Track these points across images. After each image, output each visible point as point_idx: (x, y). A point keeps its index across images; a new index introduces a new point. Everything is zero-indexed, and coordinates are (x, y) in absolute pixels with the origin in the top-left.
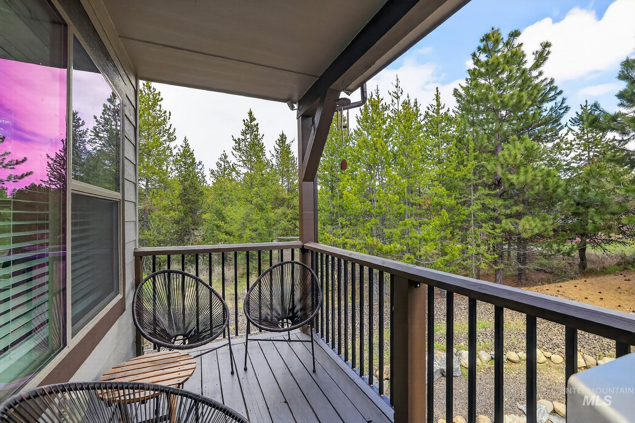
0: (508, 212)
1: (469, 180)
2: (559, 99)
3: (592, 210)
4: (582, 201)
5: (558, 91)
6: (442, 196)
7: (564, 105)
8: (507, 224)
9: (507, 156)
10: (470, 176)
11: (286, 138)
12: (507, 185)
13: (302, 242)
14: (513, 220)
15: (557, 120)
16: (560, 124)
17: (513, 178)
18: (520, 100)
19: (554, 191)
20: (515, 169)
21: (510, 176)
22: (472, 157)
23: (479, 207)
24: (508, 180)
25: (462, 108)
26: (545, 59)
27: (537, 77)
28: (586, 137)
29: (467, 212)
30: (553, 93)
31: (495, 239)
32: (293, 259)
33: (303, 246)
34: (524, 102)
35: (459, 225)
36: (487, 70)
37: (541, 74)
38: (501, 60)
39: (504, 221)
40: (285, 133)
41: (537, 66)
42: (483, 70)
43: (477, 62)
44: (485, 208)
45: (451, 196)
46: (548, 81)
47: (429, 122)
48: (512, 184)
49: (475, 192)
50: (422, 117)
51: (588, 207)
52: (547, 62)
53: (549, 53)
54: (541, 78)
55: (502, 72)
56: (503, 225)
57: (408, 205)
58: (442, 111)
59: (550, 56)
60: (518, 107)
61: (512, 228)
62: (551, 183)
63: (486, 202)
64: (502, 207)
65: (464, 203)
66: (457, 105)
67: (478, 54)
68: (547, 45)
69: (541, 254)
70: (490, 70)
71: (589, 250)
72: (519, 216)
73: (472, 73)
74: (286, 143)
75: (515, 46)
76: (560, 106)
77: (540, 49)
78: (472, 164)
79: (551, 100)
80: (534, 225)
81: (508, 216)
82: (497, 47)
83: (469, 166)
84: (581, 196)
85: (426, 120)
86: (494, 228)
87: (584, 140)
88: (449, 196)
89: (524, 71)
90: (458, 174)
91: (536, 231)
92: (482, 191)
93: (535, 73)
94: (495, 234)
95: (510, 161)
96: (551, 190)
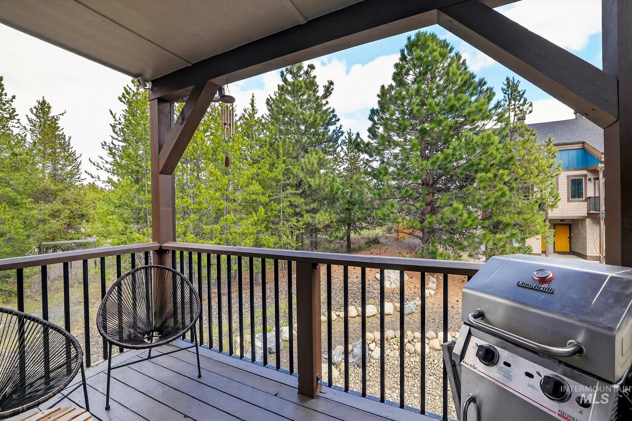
0: (308, 208)
1: (279, 181)
2: (338, 124)
3: (357, 207)
4: (351, 201)
5: (337, 118)
6: (257, 194)
7: (341, 130)
8: (307, 218)
9: (307, 163)
10: (280, 177)
11: (49, 108)
12: (306, 186)
13: (159, 243)
14: (311, 214)
15: (336, 141)
16: (337, 143)
17: (311, 181)
18: (315, 121)
19: (337, 193)
20: (312, 173)
21: (309, 179)
22: (282, 161)
23: (287, 204)
24: (308, 182)
25: (272, 116)
26: (331, 93)
27: (325, 105)
28: (350, 155)
29: (278, 207)
30: (334, 120)
31: (299, 230)
32: (147, 263)
33: (161, 247)
34: (318, 122)
35: (272, 219)
36: (293, 90)
37: (327, 103)
38: (303, 84)
39: (305, 216)
40: (47, 101)
41: (325, 96)
42: (289, 88)
43: (285, 80)
44: (291, 205)
45: (266, 194)
46: (331, 110)
47: (243, 124)
48: (310, 186)
49: (283, 191)
50: (237, 118)
51: (354, 205)
52: (331, 95)
53: (332, 89)
54: (327, 106)
55: (303, 95)
56: (305, 219)
57: (227, 201)
58: (256, 116)
59: (333, 92)
60: (314, 124)
61: (311, 221)
62: (335, 188)
63: (293, 200)
64: (303, 204)
65: (275, 200)
66: (268, 113)
67: (285, 73)
68: (331, 83)
69: (326, 240)
70: (295, 90)
71: (353, 235)
72: (314, 211)
73: (281, 88)
74: (51, 115)
75: (312, 76)
76: (339, 130)
77: (327, 84)
78: (282, 167)
79: (333, 124)
80: (325, 218)
81: (308, 211)
82: (299, 73)
83: (280, 169)
84: (351, 196)
85: (241, 121)
86: (298, 221)
87: (349, 157)
88: (263, 194)
89: (317, 98)
90: (271, 175)
91: (327, 222)
92: (290, 190)
93: (324, 102)
94: (299, 226)
95: (309, 167)
96: (334, 192)
